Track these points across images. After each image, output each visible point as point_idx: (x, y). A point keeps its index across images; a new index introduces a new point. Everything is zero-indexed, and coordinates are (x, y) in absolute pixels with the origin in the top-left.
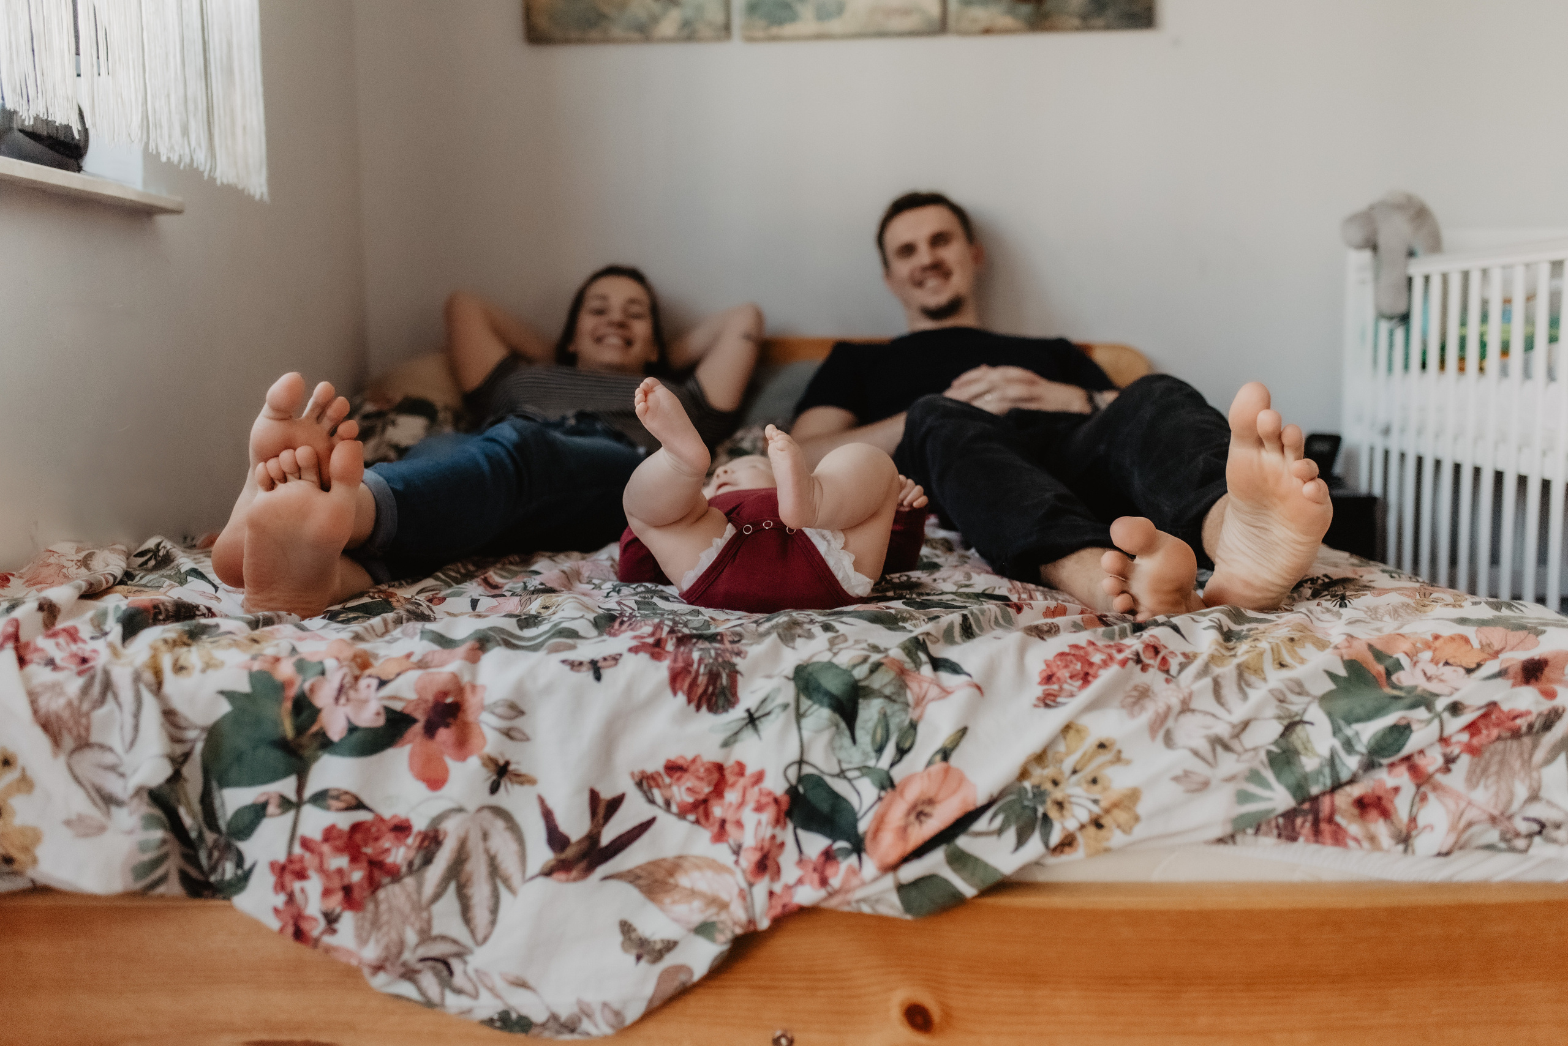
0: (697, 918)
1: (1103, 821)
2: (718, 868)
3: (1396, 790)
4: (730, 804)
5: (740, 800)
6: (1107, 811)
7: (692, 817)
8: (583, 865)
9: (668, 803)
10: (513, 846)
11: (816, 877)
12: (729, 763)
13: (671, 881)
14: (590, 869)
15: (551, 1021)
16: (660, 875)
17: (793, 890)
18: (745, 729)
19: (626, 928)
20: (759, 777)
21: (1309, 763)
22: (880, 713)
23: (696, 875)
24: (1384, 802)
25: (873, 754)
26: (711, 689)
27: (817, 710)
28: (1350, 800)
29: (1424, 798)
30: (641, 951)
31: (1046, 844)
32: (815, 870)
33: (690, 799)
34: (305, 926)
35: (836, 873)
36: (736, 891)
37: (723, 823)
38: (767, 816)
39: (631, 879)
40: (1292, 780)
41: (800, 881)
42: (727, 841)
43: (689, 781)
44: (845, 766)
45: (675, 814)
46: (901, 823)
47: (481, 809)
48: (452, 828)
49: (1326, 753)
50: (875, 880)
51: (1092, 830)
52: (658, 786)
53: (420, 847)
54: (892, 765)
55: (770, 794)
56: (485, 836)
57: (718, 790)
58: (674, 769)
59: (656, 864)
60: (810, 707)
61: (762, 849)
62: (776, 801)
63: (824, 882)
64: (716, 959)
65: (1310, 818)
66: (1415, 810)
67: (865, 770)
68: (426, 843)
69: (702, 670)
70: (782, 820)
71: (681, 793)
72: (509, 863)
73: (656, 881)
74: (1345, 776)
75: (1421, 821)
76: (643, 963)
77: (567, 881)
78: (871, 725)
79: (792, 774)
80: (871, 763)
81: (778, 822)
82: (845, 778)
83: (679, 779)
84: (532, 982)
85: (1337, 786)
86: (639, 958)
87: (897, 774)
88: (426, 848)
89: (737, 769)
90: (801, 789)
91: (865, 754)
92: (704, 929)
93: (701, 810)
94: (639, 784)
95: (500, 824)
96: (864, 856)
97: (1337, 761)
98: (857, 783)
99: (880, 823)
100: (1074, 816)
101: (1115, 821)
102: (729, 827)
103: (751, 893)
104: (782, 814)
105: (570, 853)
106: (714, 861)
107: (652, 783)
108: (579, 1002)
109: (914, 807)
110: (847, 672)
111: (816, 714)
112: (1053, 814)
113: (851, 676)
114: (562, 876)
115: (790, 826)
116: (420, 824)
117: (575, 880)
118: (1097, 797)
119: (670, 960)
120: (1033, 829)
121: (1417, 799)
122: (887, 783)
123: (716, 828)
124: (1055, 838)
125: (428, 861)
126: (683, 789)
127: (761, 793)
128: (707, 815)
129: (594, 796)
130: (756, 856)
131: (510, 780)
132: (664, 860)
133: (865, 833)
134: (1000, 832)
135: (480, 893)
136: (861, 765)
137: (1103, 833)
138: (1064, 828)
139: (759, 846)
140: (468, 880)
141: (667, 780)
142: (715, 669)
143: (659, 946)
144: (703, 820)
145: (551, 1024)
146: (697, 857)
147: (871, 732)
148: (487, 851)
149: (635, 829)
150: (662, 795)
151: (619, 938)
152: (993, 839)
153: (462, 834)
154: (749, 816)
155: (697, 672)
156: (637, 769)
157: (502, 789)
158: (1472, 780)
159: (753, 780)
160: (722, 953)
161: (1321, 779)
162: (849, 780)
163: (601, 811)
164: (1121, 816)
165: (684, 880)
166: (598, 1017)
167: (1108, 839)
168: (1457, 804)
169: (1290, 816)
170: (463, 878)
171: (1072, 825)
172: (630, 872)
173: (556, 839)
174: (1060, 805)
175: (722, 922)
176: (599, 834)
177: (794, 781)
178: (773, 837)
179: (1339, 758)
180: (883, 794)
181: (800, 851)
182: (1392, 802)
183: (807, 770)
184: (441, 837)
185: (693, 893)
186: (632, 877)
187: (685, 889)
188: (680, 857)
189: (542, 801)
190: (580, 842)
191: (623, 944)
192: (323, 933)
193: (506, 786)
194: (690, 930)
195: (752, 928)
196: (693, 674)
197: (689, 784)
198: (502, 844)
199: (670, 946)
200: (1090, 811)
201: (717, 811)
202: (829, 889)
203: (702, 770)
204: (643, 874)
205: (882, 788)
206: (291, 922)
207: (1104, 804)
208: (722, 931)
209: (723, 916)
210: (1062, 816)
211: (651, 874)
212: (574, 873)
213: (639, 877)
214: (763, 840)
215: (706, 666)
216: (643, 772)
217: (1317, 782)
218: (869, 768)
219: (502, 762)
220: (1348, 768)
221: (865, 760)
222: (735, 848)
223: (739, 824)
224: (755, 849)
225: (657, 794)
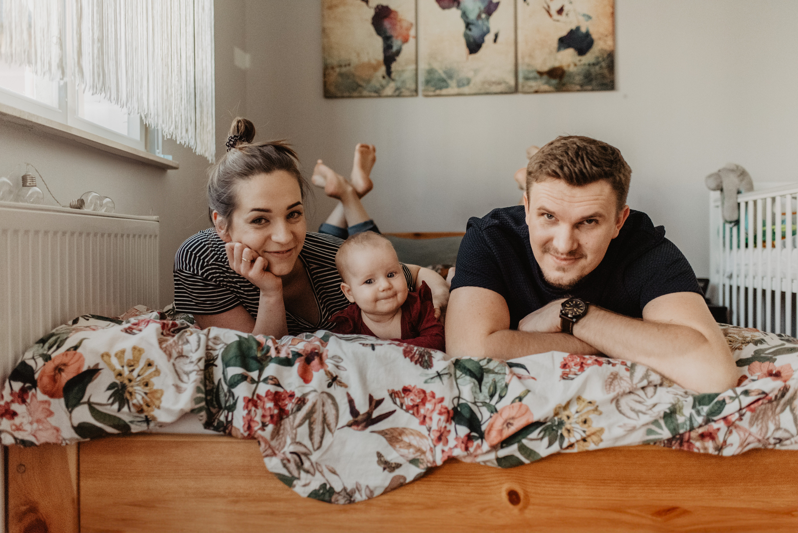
0: (411, 456)
1: (587, 439)
2: (421, 436)
3: (718, 429)
4: (428, 409)
5: (433, 408)
6: (589, 436)
7: (411, 412)
8: (363, 424)
9: (402, 405)
10: (334, 412)
11: (463, 446)
12: (428, 391)
13: (400, 438)
14: (366, 427)
15: (343, 492)
16: (396, 434)
17: (453, 450)
18: (436, 378)
19: (379, 455)
20: (442, 400)
21: (680, 419)
22: (493, 380)
23: (412, 437)
24: (713, 434)
25: (488, 397)
26: (420, 360)
27: (464, 377)
28: (697, 434)
29: (731, 432)
30: (385, 466)
31: (561, 446)
32: (463, 442)
33: (411, 404)
34: (253, 424)
35: (472, 446)
36: (428, 448)
37: (425, 417)
38: (443, 418)
39: (383, 434)
40: (672, 427)
41: (456, 446)
42: (425, 425)
43: (412, 396)
44: (477, 400)
45: (404, 410)
46: (500, 428)
47: (323, 393)
48: (311, 399)
49: (688, 415)
50: (488, 452)
51: (582, 442)
52: (399, 397)
53: (297, 403)
54: (497, 403)
55: (446, 408)
56: (323, 405)
57: (424, 401)
58: (406, 390)
59: (394, 429)
60: (461, 375)
61: (440, 431)
62: (448, 412)
63: (467, 449)
64: (418, 475)
65: (679, 441)
66: (726, 437)
67: (484, 404)
68: (299, 402)
69: (417, 352)
70: (450, 420)
71: (408, 402)
72: (331, 419)
73: (393, 436)
74: (696, 425)
75: (728, 442)
76: (386, 471)
77: (357, 430)
78: (488, 385)
79: (456, 401)
80: (488, 401)
81: (447, 421)
82: (476, 405)
83: (408, 395)
84: (338, 472)
85: (692, 429)
86: (384, 469)
87: (499, 407)
88: (300, 404)
89: (431, 394)
90: (459, 409)
91: (485, 397)
92: (414, 462)
93: (415, 409)
94: (391, 395)
95: (330, 401)
96: (484, 441)
97: (693, 419)
98: (481, 408)
99: (491, 427)
100: (574, 436)
101: (592, 440)
102: (427, 420)
103: (435, 449)
104: (450, 418)
105: (359, 418)
106: (420, 433)
107: (396, 395)
108: (357, 484)
109: (506, 421)
110: (478, 363)
111: (464, 378)
112: (565, 434)
113: (479, 364)
114: (355, 427)
115: (453, 423)
116: (298, 395)
117: (360, 430)
118: (585, 429)
119: (398, 472)
120: (556, 440)
121: (728, 432)
122: (494, 410)
123: (422, 419)
124: (565, 444)
125: (299, 409)
126: (409, 399)
127: (442, 407)
128: (418, 411)
129: (371, 398)
130: (438, 434)
131: (337, 384)
132: (397, 428)
133: (485, 431)
134: (542, 439)
135: (318, 428)
136: (483, 401)
137: (586, 444)
138: (569, 441)
139: (440, 429)
140: (314, 421)
141: (403, 395)
142: (423, 353)
143: (393, 465)
144: (416, 414)
145: (342, 493)
146: (412, 430)
147: (488, 388)
148: (323, 411)
149: (387, 413)
150: (400, 401)
151: (376, 459)
152: (539, 442)
153: (314, 401)
154: (436, 416)
155: (415, 353)
156: (390, 389)
157: (333, 386)
158: (751, 424)
159: (440, 400)
160: (421, 473)
161: (685, 426)
162: (478, 407)
163: (374, 404)
164: (594, 438)
165: (406, 439)
166: (363, 492)
167: (588, 446)
168: (745, 435)
169: (670, 441)
170: (312, 420)
171: (573, 440)
172: (383, 431)
173: (354, 412)
174: (569, 431)
175: (422, 459)
176: (372, 412)
177: (456, 405)
178: (445, 427)
179: (694, 417)
180: (492, 415)
181: (457, 434)
182: (716, 434)
183: (461, 401)
184: (306, 402)
185: (410, 445)
186: (383, 433)
187: (405, 442)
188: (405, 428)
189: (348, 395)
190: (363, 414)
191: (378, 461)
192: (259, 429)
193: (335, 386)
194: (408, 461)
195: (434, 464)
196: (413, 354)
197: (412, 397)
198: (330, 410)
199: (398, 466)
200: (582, 436)
201: (422, 411)
202: (469, 452)
203: (416, 392)
204: (388, 433)
205: (492, 412)
206: (247, 423)
207: (588, 433)
208: (422, 463)
209: (422, 457)
210: (569, 436)
211: (392, 433)
212: (360, 427)
213: (387, 434)
214: (441, 427)
215: (419, 352)
216: (393, 390)
217: (683, 428)
218: (486, 403)
219: (334, 375)
220: (698, 422)
221: (485, 400)
222: (429, 429)
223: (431, 419)
224: (438, 431)
225: (398, 400)
